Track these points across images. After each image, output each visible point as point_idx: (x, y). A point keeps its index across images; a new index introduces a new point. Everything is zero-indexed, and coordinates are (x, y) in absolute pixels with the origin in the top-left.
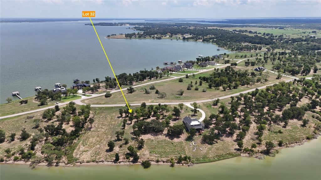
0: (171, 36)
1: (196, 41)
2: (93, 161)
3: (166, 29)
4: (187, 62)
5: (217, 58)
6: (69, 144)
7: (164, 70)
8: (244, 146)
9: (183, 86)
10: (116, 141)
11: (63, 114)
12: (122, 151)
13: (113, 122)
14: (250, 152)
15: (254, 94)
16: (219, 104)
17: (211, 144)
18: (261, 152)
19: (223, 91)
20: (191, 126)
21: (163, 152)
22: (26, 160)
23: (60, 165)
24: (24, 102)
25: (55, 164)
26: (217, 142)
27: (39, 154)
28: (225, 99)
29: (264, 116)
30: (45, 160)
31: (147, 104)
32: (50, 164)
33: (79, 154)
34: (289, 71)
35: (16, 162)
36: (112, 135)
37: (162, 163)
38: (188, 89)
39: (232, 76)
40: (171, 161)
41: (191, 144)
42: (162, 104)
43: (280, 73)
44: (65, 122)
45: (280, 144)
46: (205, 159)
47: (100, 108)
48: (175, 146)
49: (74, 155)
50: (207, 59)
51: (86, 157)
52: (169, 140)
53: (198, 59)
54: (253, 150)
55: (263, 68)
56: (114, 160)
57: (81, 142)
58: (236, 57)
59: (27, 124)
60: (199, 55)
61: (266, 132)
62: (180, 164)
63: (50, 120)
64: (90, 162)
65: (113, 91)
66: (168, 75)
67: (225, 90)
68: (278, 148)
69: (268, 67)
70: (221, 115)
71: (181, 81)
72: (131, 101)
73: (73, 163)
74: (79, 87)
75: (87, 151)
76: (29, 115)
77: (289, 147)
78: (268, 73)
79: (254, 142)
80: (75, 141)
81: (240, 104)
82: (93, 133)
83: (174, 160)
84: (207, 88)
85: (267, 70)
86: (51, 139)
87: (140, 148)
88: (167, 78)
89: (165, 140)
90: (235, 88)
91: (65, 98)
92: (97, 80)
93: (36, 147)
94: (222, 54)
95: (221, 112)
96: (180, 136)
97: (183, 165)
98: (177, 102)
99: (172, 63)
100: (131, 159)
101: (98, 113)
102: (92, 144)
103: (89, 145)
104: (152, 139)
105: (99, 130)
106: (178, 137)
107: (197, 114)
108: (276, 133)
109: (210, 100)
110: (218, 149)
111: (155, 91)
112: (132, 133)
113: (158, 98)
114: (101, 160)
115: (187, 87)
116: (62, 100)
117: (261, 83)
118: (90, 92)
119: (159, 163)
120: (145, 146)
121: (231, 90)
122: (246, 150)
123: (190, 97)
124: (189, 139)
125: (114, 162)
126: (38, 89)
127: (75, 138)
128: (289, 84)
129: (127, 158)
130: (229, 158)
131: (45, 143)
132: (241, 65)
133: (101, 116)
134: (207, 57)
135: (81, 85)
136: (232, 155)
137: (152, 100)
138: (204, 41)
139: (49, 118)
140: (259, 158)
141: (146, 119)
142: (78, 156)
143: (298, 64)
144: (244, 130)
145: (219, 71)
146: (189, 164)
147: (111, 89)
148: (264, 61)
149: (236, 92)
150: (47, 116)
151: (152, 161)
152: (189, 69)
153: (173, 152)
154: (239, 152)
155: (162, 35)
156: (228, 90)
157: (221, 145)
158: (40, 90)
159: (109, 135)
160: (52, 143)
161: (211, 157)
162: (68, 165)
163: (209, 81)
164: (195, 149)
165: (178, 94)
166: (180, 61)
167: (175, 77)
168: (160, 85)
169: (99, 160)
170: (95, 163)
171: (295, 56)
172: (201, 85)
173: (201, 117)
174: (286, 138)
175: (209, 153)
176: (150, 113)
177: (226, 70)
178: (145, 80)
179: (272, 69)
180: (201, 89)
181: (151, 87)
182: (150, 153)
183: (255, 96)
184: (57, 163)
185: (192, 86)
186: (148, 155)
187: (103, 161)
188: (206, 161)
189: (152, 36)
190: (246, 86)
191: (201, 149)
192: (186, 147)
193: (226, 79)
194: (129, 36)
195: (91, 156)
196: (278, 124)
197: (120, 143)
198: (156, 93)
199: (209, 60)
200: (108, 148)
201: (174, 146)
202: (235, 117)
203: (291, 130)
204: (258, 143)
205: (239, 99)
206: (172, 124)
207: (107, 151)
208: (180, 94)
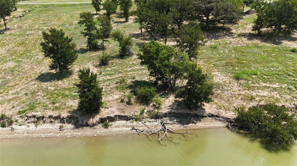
82: (8, 38)
101: (39, 11)
133: (44, 14)
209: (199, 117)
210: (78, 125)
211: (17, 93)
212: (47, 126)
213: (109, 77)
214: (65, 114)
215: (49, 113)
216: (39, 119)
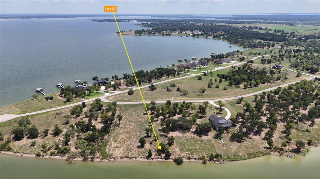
0: (181, 33)
1: (207, 37)
2: (127, 157)
3: (174, 25)
4: (202, 59)
5: (232, 55)
6: (101, 139)
7: (179, 67)
8: (275, 145)
9: (204, 84)
10: (145, 137)
11: (91, 111)
12: (153, 147)
13: (140, 119)
14: (280, 151)
15: (276, 92)
16: (243, 103)
17: (240, 142)
18: (292, 151)
19: (244, 89)
20: (219, 124)
21: (193, 149)
22: (62, 155)
23: (95, 160)
24: (50, 98)
25: (90, 159)
26: (246, 141)
27: (73, 149)
28: (248, 97)
29: (291, 115)
30: (80, 155)
31: (171, 102)
32: (85, 159)
33: (111, 150)
34: (308, 69)
35: (52, 157)
36: (141, 132)
37: (193, 160)
38: (209, 87)
39: (251, 74)
40: (202, 158)
41: (220, 142)
42: (186, 102)
43: (299, 71)
44: (93, 118)
45: (309, 143)
46: (236, 157)
47: (126, 105)
48: (205, 144)
49: (107, 150)
50: (221, 57)
51: (119, 153)
52: (197, 137)
53: (212, 56)
54: (283, 149)
55: (280, 65)
56: (147, 156)
57: (112, 138)
58: (249, 54)
59: (57, 120)
60: (212, 52)
61: (293, 131)
62: (212, 161)
63: (78, 116)
64: (124, 158)
65: (134, 88)
66: (185, 72)
67: (246, 88)
68: (307, 147)
69: (285, 65)
70: (247, 114)
71: (199, 78)
72: (154, 99)
73: (107, 159)
74: (100, 84)
75: (119, 147)
76: (57, 112)
77: (318, 146)
78: (287, 71)
79: (283, 140)
80: (106, 137)
81: (264, 102)
82: (122, 129)
83: (206, 157)
84: (227, 86)
85: (285, 68)
86: (83, 135)
87: (170, 144)
88: (185, 76)
89: (194, 138)
90: (255, 86)
91: (89, 95)
92: (116, 77)
93: (69, 143)
94: (235, 52)
95: (246, 110)
96: (208, 134)
97: (215, 162)
98: (200, 100)
99: (186, 60)
100: (164, 155)
101: (124, 110)
102: (123, 141)
103: (120, 141)
104: (180, 136)
105: (127, 126)
106: (207, 135)
107: (222, 113)
108: (303, 131)
109: (234, 98)
110: (247, 147)
111: (176, 89)
112: (160, 130)
113: (180, 95)
114: (134, 156)
115: (208, 85)
116: (86, 97)
117: (281, 81)
118: (112, 88)
119: (191, 160)
120: (175, 144)
121: (253, 88)
122: (276, 149)
123: (213, 95)
124: (217, 137)
125: (146, 158)
126: (60, 86)
127: (106, 134)
128: (311, 82)
129: (159, 155)
130: (259, 156)
131: (78, 139)
132: (257, 63)
133: (127, 112)
134: (221, 54)
135: (102, 82)
136: (263, 154)
137: (175, 98)
138: (214, 37)
139: (78, 114)
140: (290, 157)
141: (172, 116)
142: (111, 152)
143: (316, 61)
144: (272, 129)
145: (237, 69)
146: (221, 162)
147: (131, 86)
148: (280, 58)
149: (258, 91)
150: (76, 112)
151: (184, 158)
152: (204, 66)
153: (203, 149)
154: (269, 151)
155: (171, 32)
156: (249, 88)
157: (250, 143)
158: (61, 87)
159: (138, 132)
160: (84, 139)
161: (242, 155)
162: (103, 161)
163: (228, 79)
164: (225, 147)
165: (199, 92)
166: (193, 58)
167: (192, 74)
168: (181, 82)
169: (132, 157)
170: (128, 159)
171: (311, 54)
172: (220, 82)
173: (227, 115)
174: (314, 136)
175: (239, 151)
176: (176, 111)
177: (243, 68)
178: (163, 78)
179: (290, 67)
180: (222, 86)
181: (172, 84)
182: (181, 150)
183: (278, 95)
184: (92, 158)
185: (212, 84)
186: (179, 152)
187: (136, 158)
188: (237, 159)
189: (162, 32)
190: (266, 84)
191: (231, 147)
192: (216, 145)
193: (246, 77)
194: (139, 33)
195: (124, 152)
196: (304, 123)
197: (150, 139)
198: (177, 91)
199: (223, 57)
200: (140, 144)
201: (203, 143)
202: (261, 115)
203: (318, 129)
204: (287, 142)
205: (263, 97)
206: (199, 121)
207: (138, 147)
208: (202, 91)
209: (169, 159)
210: (148, 159)
211: (135, 152)
212: (142, 159)
213: (152, 148)
214: (145, 157)
215: (143, 156)
216: (141, 158)
